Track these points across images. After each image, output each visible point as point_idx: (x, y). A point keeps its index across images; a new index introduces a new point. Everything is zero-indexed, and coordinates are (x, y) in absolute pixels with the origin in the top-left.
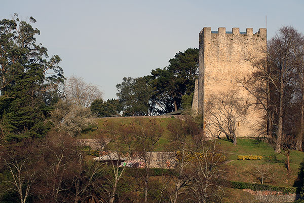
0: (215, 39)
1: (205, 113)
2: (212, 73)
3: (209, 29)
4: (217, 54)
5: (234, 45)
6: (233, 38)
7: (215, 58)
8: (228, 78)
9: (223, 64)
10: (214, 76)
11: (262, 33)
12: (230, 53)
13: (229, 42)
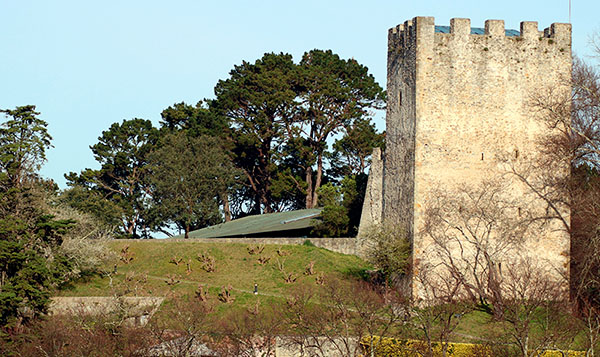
0: (443, 49)
1: (416, 239)
2: (434, 136)
3: (430, 21)
4: (447, 87)
5: (492, 65)
6: (489, 46)
7: (445, 97)
8: (476, 147)
9: (463, 114)
10: (439, 143)
11: (560, 34)
12: (481, 84)
13: (478, 56)
